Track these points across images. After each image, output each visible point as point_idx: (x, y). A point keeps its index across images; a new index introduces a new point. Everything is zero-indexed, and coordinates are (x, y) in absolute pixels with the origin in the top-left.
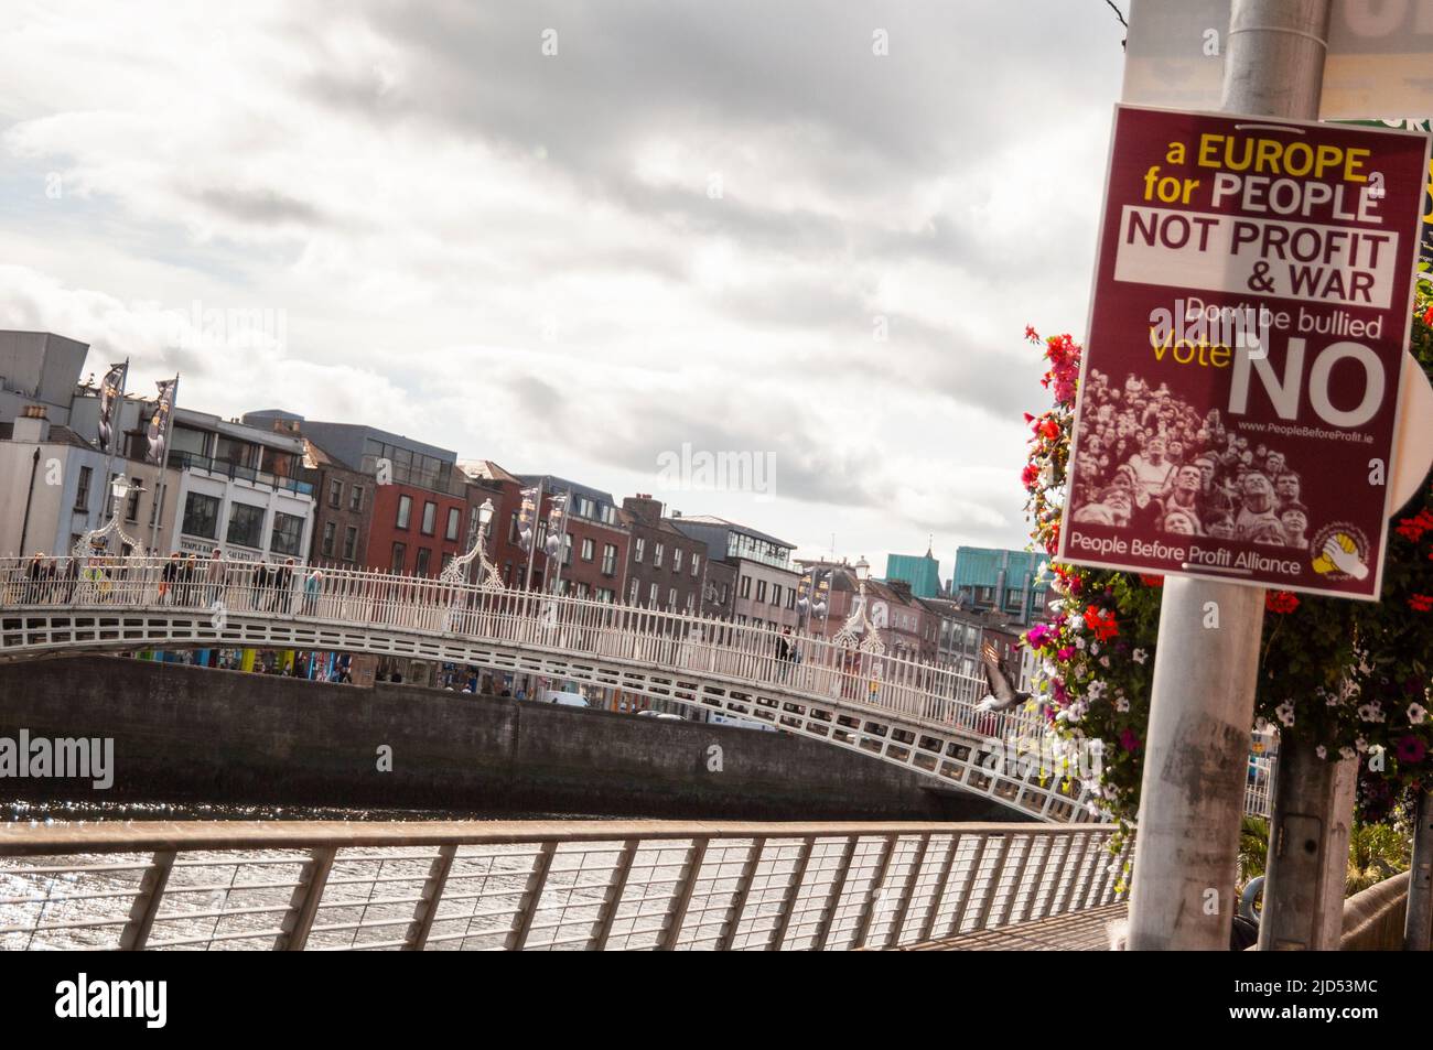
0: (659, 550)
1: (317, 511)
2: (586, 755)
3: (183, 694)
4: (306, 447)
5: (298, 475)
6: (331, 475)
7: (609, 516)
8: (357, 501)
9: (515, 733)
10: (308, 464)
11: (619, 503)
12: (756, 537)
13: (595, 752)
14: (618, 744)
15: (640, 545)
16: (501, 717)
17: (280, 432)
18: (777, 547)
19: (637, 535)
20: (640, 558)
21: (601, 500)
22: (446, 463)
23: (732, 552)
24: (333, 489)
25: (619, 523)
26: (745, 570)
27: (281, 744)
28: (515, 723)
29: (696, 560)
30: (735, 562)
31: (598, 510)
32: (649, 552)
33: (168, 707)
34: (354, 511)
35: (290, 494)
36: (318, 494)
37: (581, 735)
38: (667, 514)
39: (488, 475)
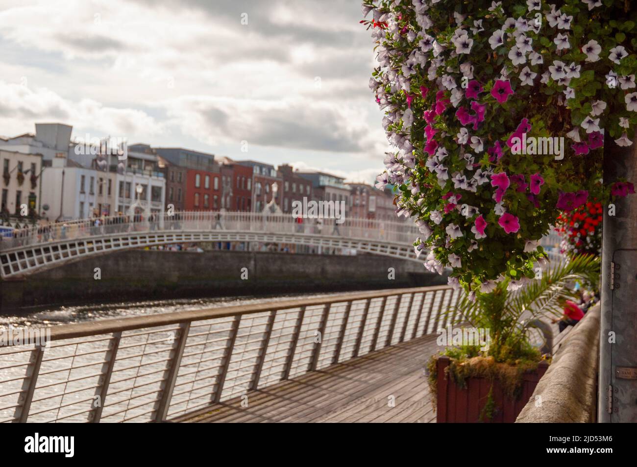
0: (294, 186)
1: (167, 184)
2: (281, 271)
3: (140, 260)
4: (159, 158)
5: (157, 169)
6: (171, 169)
7: (274, 174)
8: (180, 178)
9: (255, 265)
10: (161, 165)
11: (276, 168)
12: (330, 176)
13: (284, 269)
14: (293, 265)
15: (287, 184)
16: (250, 259)
17: (148, 153)
18: (339, 180)
19: (286, 180)
20: (287, 189)
21: (270, 168)
22: (210, 159)
23: (321, 184)
24: (171, 174)
25: (278, 176)
26: (327, 190)
27: (174, 277)
28: (255, 260)
29: (308, 188)
30: (323, 188)
31: (270, 172)
32: (291, 187)
33: (135, 266)
34: (180, 182)
35: (156, 178)
36: (166, 177)
37: (279, 263)
38: (294, 170)
39: (226, 162)
